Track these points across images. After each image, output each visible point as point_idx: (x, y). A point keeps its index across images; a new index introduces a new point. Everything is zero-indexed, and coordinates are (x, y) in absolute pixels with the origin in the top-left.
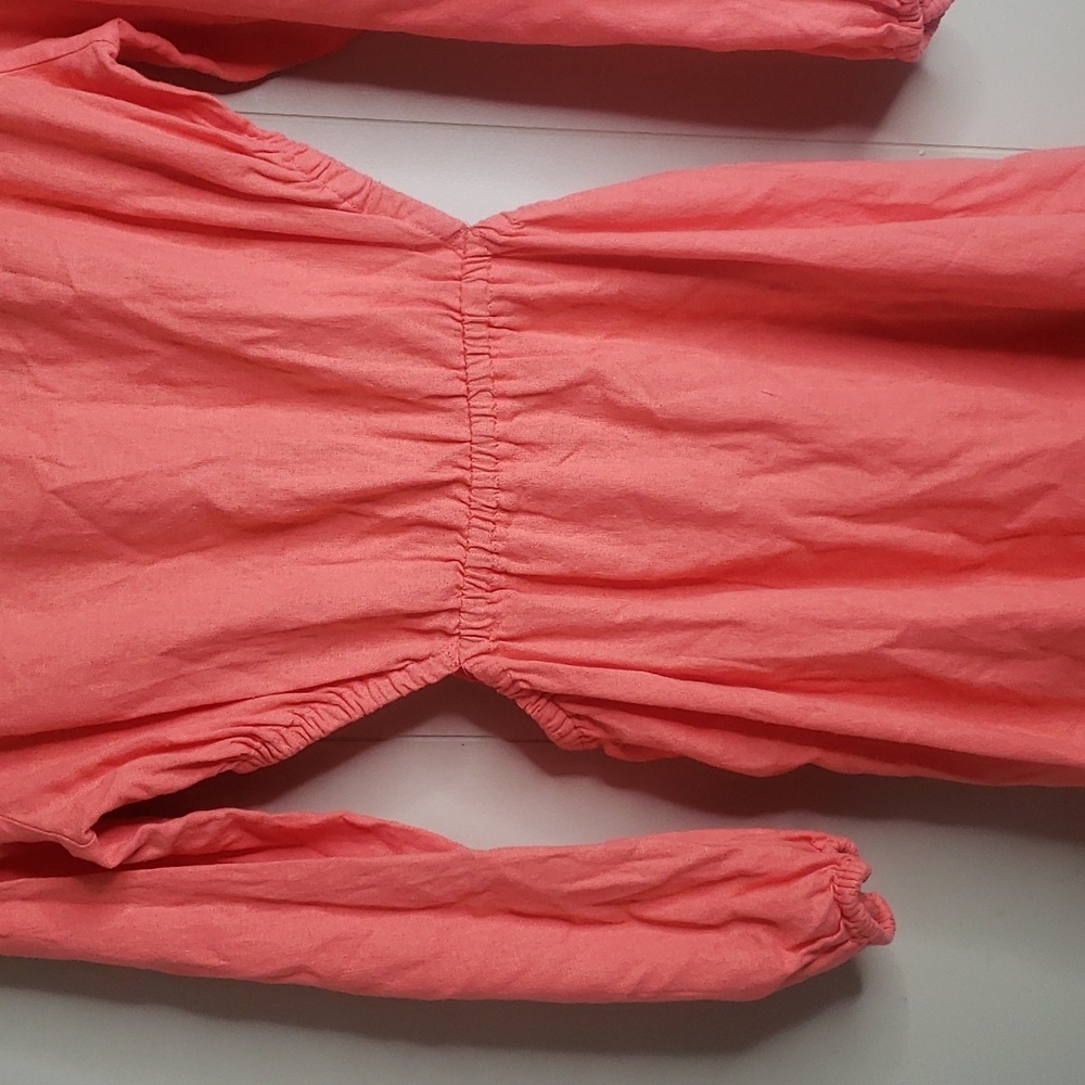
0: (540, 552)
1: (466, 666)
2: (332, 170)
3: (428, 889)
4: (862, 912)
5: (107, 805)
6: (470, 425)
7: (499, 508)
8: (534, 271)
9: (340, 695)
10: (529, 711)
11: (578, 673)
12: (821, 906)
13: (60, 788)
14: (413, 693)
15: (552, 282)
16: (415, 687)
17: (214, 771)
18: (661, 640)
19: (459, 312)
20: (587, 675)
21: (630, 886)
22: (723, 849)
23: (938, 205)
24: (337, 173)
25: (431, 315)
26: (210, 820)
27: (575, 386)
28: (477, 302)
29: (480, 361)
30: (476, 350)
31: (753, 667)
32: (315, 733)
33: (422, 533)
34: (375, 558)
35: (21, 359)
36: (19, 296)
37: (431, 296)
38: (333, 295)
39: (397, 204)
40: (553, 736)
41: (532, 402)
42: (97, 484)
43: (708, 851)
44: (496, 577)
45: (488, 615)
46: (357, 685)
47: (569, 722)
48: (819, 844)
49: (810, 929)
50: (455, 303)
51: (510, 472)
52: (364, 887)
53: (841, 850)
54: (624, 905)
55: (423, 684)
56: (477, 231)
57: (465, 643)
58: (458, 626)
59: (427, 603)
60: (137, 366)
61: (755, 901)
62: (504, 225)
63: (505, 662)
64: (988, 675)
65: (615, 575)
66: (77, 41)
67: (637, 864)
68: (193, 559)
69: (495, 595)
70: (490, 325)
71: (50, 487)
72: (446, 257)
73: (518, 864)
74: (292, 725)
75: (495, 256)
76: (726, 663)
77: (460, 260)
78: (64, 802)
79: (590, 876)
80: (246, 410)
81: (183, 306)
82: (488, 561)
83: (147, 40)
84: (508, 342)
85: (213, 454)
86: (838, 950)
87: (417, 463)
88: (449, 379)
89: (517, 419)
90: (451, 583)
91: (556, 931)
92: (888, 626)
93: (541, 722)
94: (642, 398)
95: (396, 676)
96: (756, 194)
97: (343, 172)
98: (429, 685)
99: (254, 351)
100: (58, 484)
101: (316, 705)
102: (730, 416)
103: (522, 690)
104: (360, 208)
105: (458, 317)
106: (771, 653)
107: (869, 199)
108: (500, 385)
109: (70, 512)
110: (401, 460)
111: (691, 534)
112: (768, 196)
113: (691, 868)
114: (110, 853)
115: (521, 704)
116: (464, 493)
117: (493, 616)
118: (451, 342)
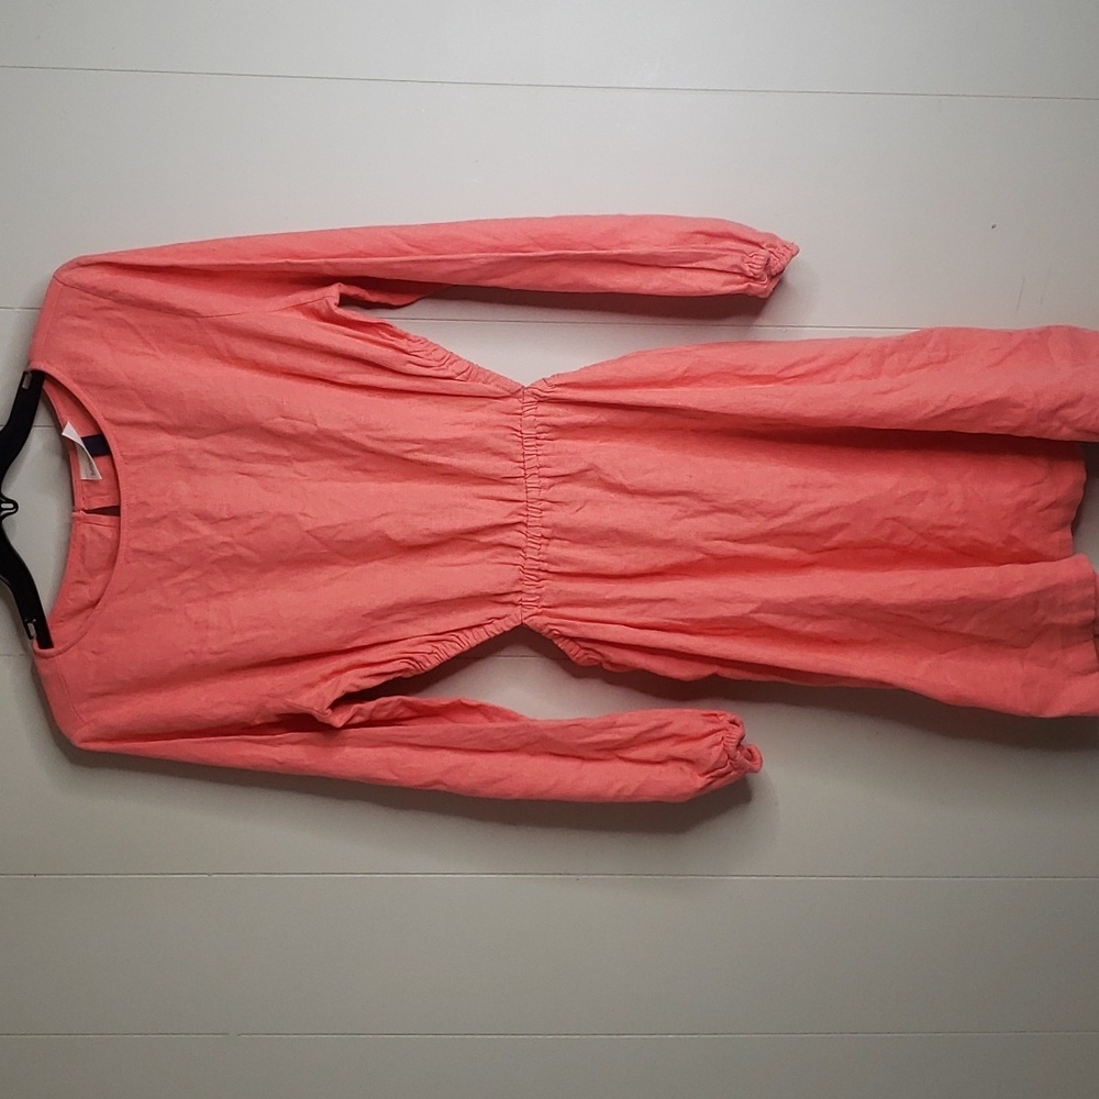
0: (565, 561)
1: (525, 621)
2: (452, 360)
3: (504, 741)
4: (739, 756)
5: (338, 695)
6: (527, 493)
7: (542, 536)
8: (560, 410)
9: (457, 637)
10: (560, 645)
12: (717, 751)
13: (311, 686)
14: (496, 636)
15: (571, 415)
16: (498, 633)
17: (391, 677)
18: (632, 608)
19: (521, 432)
20: (591, 628)
21: (613, 741)
22: (664, 722)
23: (779, 375)
24: (455, 361)
25: (505, 435)
26: (389, 703)
27: (582, 472)
28: (530, 427)
29: (531, 459)
30: (529, 453)
31: (681, 623)
32: (445, 657)
33: (499, 550)
34: (476, 563)
35: (288, 460)
36: (288, 430)
37: (506, 424)
38: (454, 424)
39: (487, 376)
40: (574, 659)
41: (563, 479)
42: (329, 527)
43: (654, 723)
44: (541, 574)
45: (536, 594)
46: (468, 633)
47: (583, 652)
48: (721, 718)
49: (710, 765)
50: (518, 427)
51: (549, 517)
52: (470, 740)
53: (733, 722)
54: (611, 751)
55: (502, 632)
56: (529, 390)
57: (525, 609)
58: (521, 600)
59: (504, 589)
60: (349, 462)
61: (681, 750)
62: (544, 386)
63: (546, 619)
64: (810, 628)
65: (608, 573)
66: (318, 293)
67: (618, 729)
68: (378, 564)
69: (541, 583)
70: (537, 438)
71: (306, 528)
72: (514, 402)
73: (553, 729)
74: (432, 653)
75: (539, 403)
76: (666, 620)
77: (521, 405)
78: (314, 692)
79: (588, 736)
80: (407, 484)
81: (374, 434)
83: (353, 291)
84: (548, 447)
85: (389, 510)
86: (728, 776)
87: (500, 513)
88: (516, 468)
89: (552, 489)
90: (517, 578)
91: (575, 764)
92: (753, 602)
93: (567, 651)
94: (620, 479)
95: (487, 627)
96: (680, 371)
97: (457, 360)
98: (505, 632)
99: (410, 456)
100: (310, 527)
101: (445, 642)
102: (669, 488)
103: (555, 635)
104: (467, 379)
105: (519, 434)
106: (690, 616)
107: (741, 372)
108: (542, 471)
109: (316, 542)
110: (489, 512)
111: (647, 550)
112: (686, 371)
113: (648, 731)
114: (338, 720)
115: (555, 642)
116: (524, 529)
117: (540, 595)
118: (515, 448)
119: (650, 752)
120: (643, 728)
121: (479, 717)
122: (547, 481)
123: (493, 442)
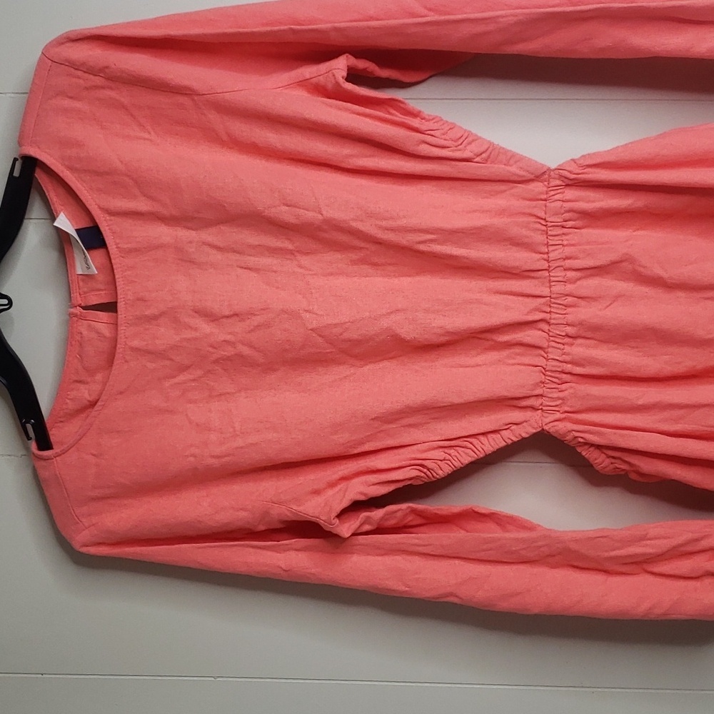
0: (592, 362)
1: (546, 428)
2: (470, 139)
3: (523, 552)
5: (345, 503)
6: (550, 287)
7: (567, 336)
8: (591, 194)
9: (471, 443)
10: (584, 453)
11: (615, 434)
13: (317, 492)
14: (514, 443)
15: (603, 200)
16: (515, 439)
17: (400, 485)
18: (666, 414)
19: (545, 219)
20: (622, 436)
21: (642, 555)
22: (701, 535)
24: (473, 141)
25: (529, 223)
26: (399, 510)
27: (614, 263)
28: (556, 214)
29: (556, 250)
30: (554, 243)
32: (458, 465)
33: (517, 350)
34: (491, 364)
35: (291, 252)
36: (292, 220)
37: (527, 211)
38: (470, 212)
39: (509, 157)
40: (598, 468)
41: (588, 272)
42: (336, 325)
43: (690, 536)
44: (564, 376)
45: (559, 398)
46: (482, 438)
47: (608, 461)
50: (542, 214)
51: (574, 315)
52: (484, 550)
54: (640, 564)
55: (520, 438)
56: (557, 172)
57: (545, 415)
58: (541, 405)
59: (523, 392)
60: (354, 256)
62: (574, 168)
63: (570, 426)
65: (638, 375)
66: (323, 67)
67: (649, 542)
68: (386, 364)
69: (564, 386)
70: (563, 227)
71: (310, 327)
72: (538, 187)
73: (577, 541)
74: (445, 460)
75: (567, 185)
76: (706, 429)
77: (545, 189)
78: (319, 500)
79: (618, 548)
80: (418, 278)
81: (384, 223)
82: (560, 367)
83: (362, 64)
84: (575, 236)
85: (400, 306)
87: (517, 310)
88: (538, 260)
89: (578, 283)
90: (538, 381)
91: (599, 578)
93: (591, 460)
94: (658, 271)
95: (503, 433)
97: (476, 140)
98: (524, 439)
99: (422, 247)
100: (314, 325)
101: (458, 448)
103: (580, 442)
104: (486, 161)
105: (544, 223)
108: (568, 263)
109: (320, 340)
110: (507, 308)
111: (686, 350)
113: (681, 545)
114: (345, 529)
115: (579, 450)
116: (546, 327)
117: (562, 399)
118: (540, 238)
119: (684, 566)
120: (674, 542)
121: (492, 526)
122: (570, 274)
123: (515, 231)
